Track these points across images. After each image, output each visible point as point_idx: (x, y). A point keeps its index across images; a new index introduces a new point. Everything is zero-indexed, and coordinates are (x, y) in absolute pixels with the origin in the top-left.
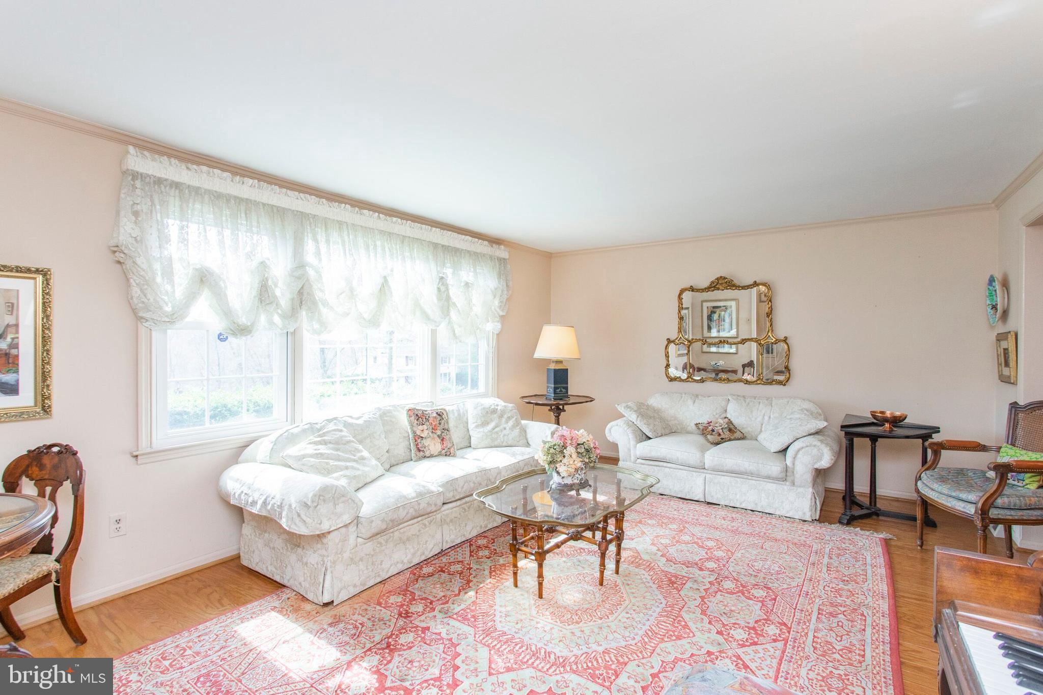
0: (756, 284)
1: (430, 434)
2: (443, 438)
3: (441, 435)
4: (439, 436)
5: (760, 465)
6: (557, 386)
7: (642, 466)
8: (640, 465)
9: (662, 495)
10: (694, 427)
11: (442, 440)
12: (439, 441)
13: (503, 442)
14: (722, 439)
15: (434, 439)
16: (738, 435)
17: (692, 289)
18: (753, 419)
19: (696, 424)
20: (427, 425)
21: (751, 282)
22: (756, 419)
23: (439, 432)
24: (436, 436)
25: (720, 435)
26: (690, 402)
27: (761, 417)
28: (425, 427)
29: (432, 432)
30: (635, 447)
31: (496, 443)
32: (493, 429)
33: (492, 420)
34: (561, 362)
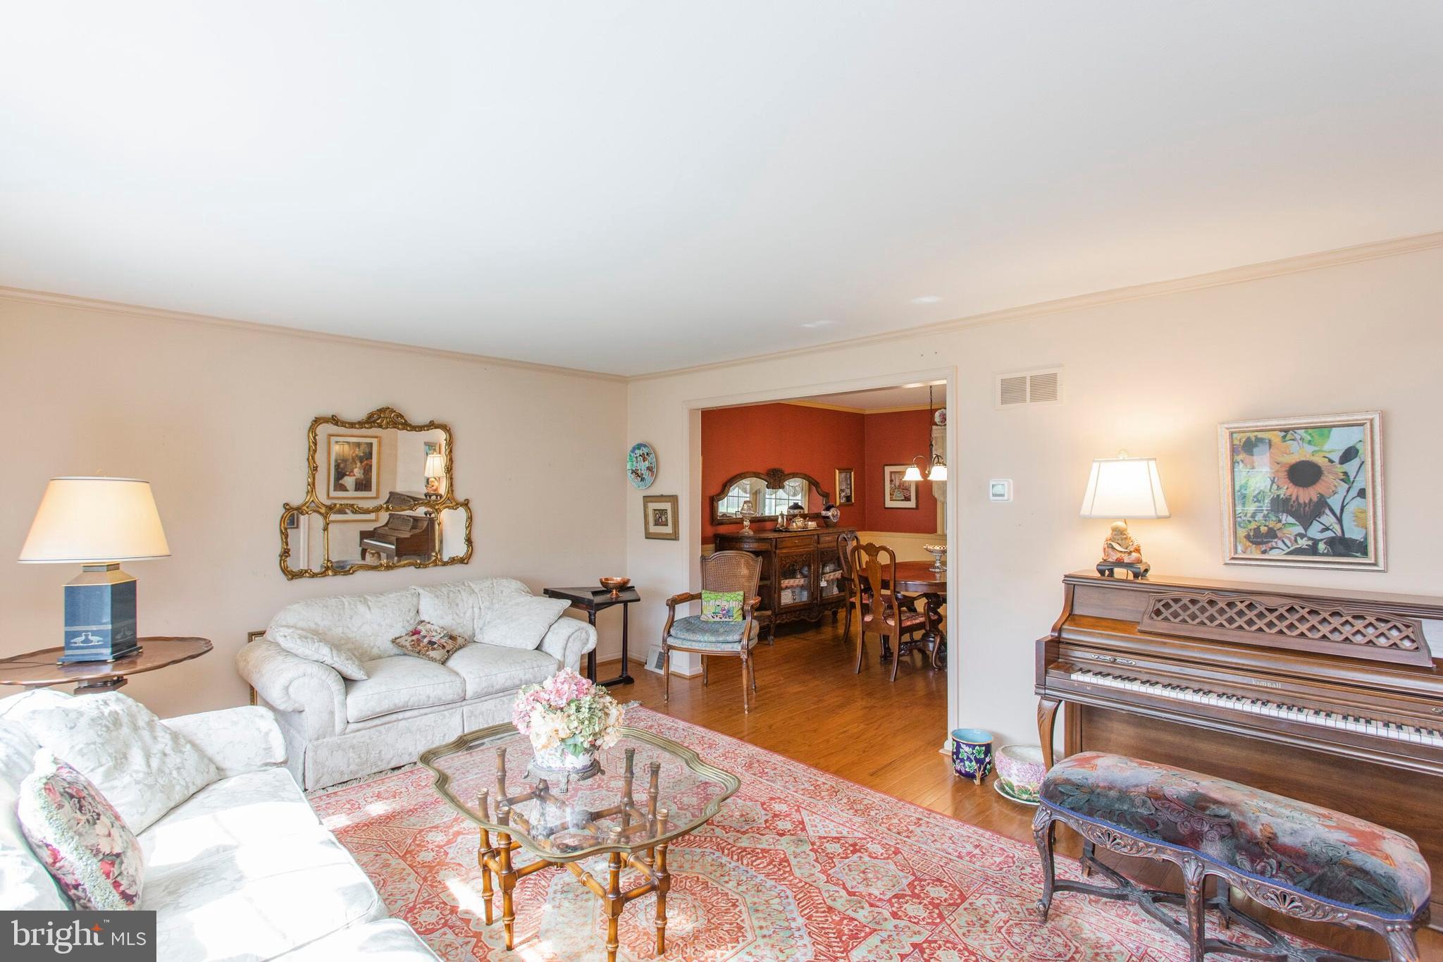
0: (432, 425)
5: (536, 669)
6: (119, 625)
7: (358, 733)
8: (352, 735)
9: (399, 768)
10: (391, 646)
13: (187, 787)
14: (448, 652)
16: (460, 641)
17: (334, 420)
18: (462, 615)
19: (394, 641)
21: (427, 422)
22: (465, 613)
25: (444, 647)
26: (362, 608)
27: (470, 610)
30: (344, 705)
31: (178, 797)
34: (114, 567)
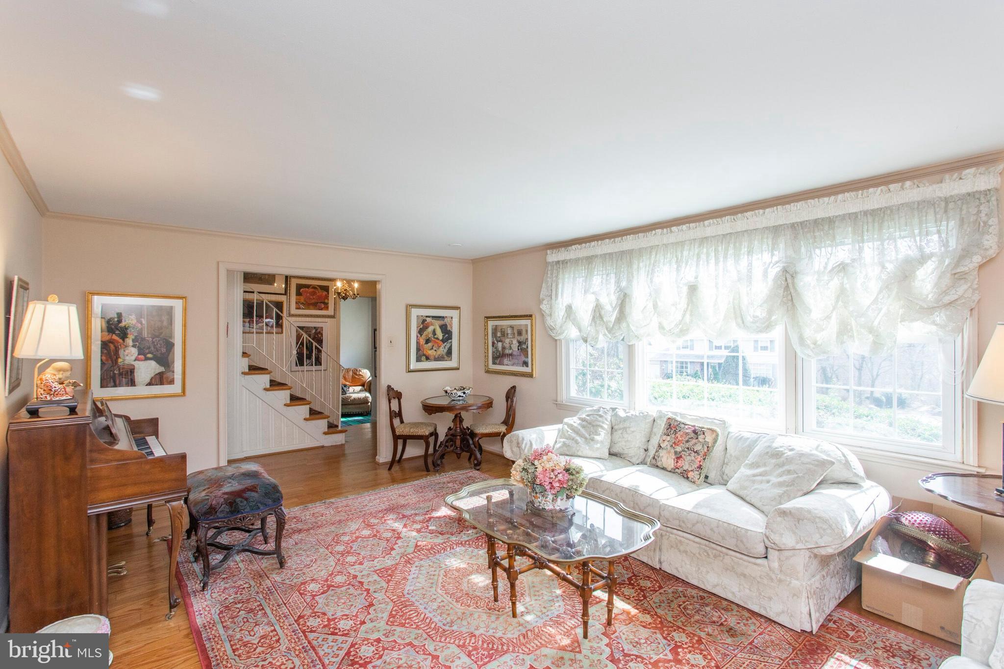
1: (669, 447)
2: (681, 457)
3: (680, 453)
4: (676, 453)
11: (678, 458)
12: (674, 457)
15: (669, 452)
20: (671, 437)
23: (678, 449)
24: (673, 451)
28: (668, 438)
29: (672, 446)
32: (754, 476)
33: (765, 465)
